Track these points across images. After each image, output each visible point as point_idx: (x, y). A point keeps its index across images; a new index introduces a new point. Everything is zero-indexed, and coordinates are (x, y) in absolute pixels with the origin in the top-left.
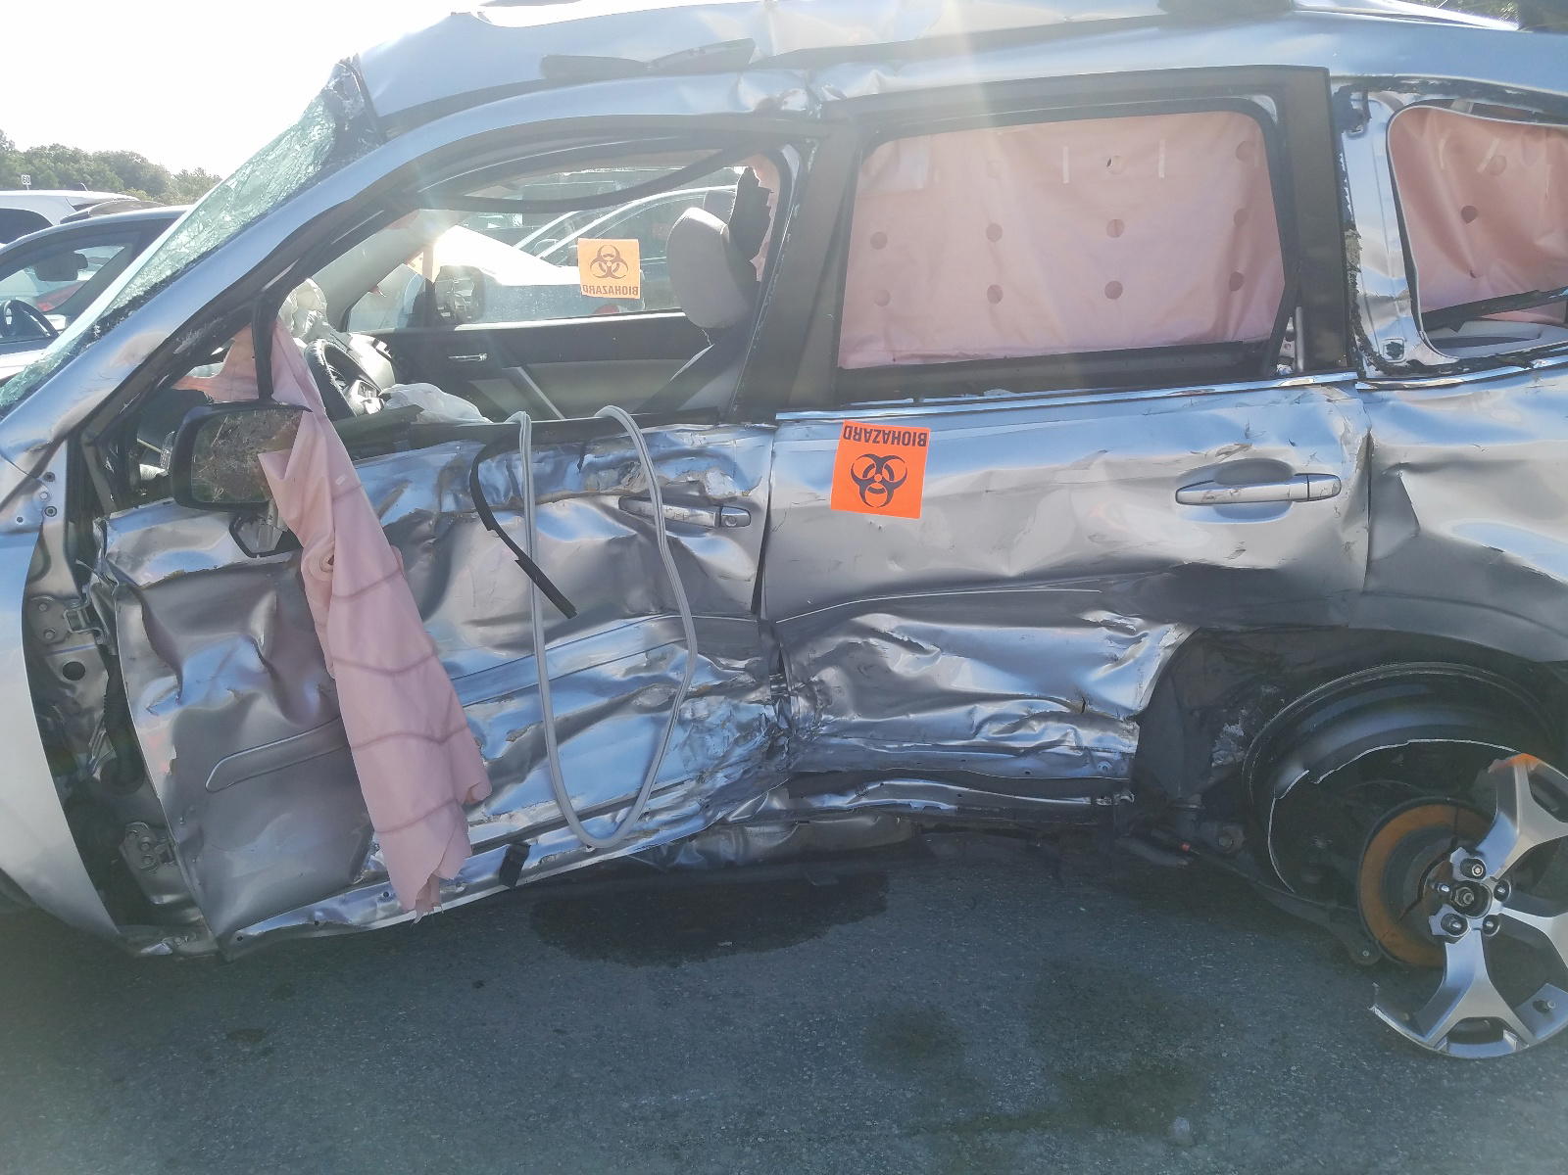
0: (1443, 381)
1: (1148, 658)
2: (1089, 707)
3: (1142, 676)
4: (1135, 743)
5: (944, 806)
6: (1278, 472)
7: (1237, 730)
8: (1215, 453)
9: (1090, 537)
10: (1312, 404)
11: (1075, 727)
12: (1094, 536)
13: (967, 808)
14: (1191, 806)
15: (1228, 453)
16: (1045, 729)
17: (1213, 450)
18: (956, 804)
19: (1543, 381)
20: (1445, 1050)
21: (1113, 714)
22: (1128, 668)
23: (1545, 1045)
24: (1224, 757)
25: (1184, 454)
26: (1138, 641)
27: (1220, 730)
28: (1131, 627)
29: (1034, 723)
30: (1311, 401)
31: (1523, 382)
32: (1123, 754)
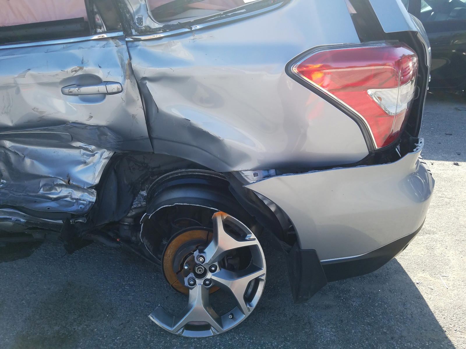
0: (158, 36)
1: (99, 162)
2: (71, 182)
3: (95, 170)
4: (95, 198)
5: (22, 220)
6: (96, 80)
7: (144, 193)
8: (69, 71)
9: (33, 109)
10: (110, 48)
11: (73, 190)
12: (34, 108)
13: (30, 221)
14: (125, 223)
15: (76, 71)
16: (61, 191)
17: (69, 69)
18: (26, 220)
19: (197, 36)
20: (181, 333)
21: (82, 186)
22: (91, 166)
23: (227, 332)
24: (137, 204)
25: (58, 71)
26: (94, 155)
27: (138, 193)
28: (90, 149)
29: (57, 188)
30: (110, 47)
31: (187, 37)
32: (90, 202)
